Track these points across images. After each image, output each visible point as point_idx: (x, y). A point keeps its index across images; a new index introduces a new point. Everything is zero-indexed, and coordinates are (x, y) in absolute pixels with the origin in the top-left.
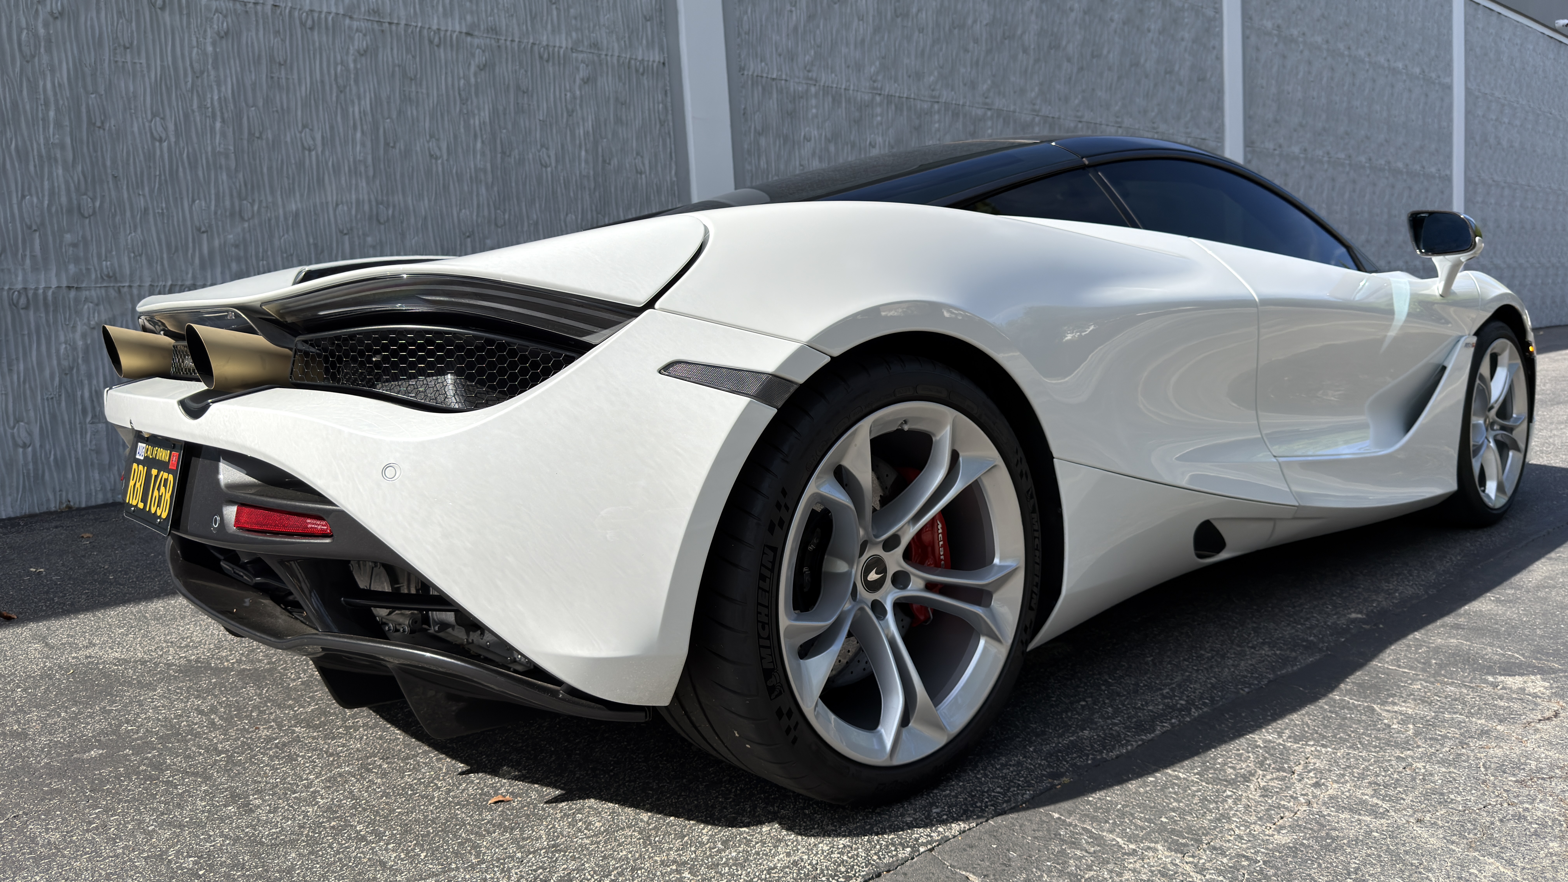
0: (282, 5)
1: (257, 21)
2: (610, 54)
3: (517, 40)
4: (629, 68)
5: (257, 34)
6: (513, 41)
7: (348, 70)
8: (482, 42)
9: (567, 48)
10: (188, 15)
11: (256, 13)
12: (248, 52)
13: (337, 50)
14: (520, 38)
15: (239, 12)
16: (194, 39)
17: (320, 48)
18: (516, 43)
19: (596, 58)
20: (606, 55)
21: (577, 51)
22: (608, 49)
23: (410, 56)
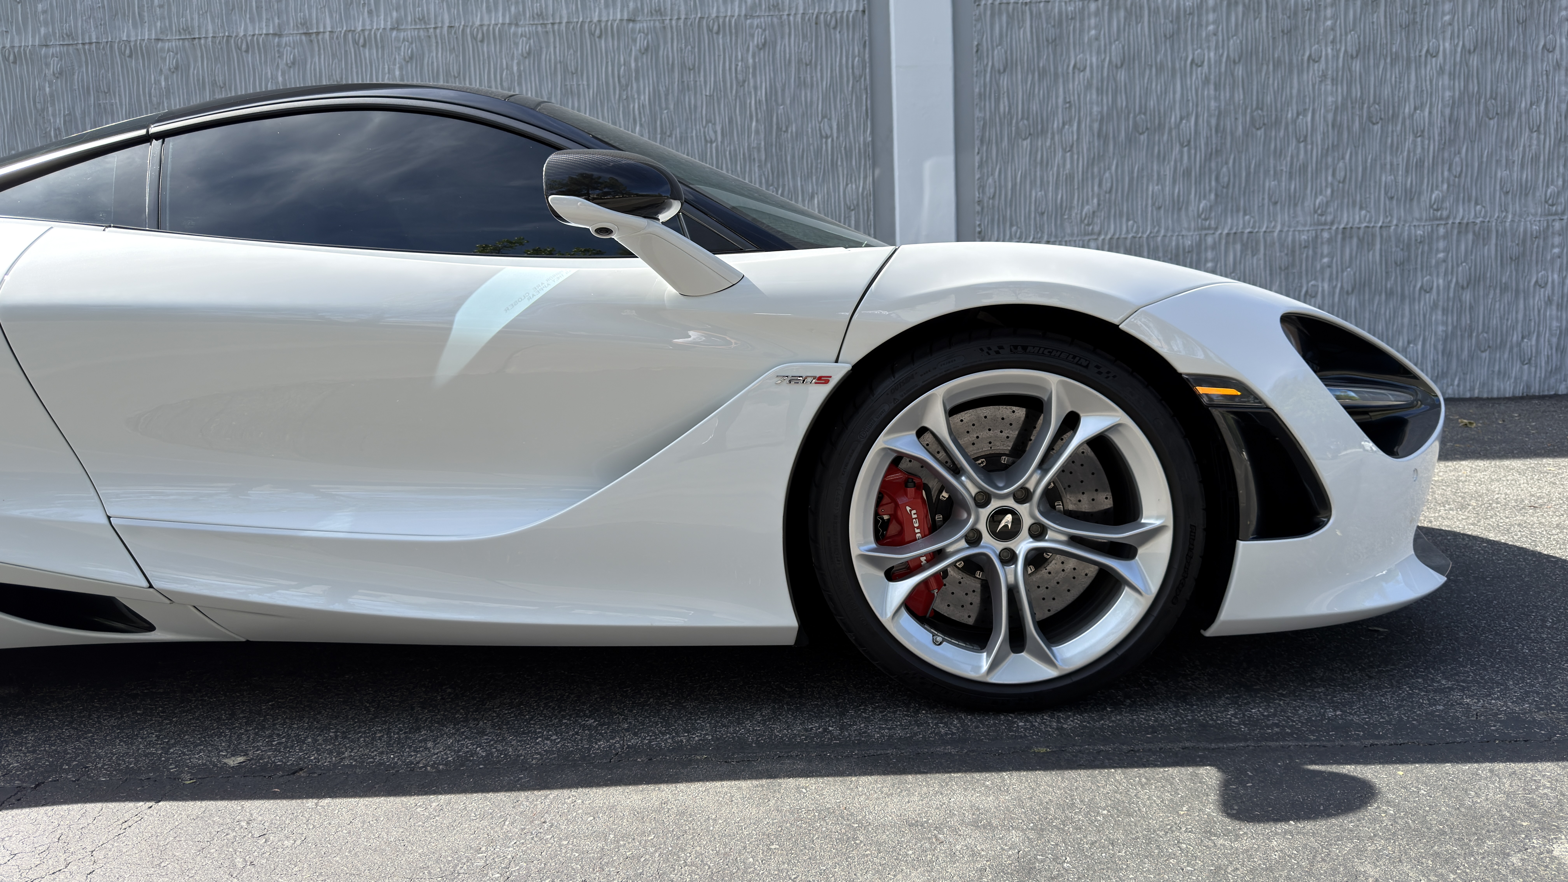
0: (457, 25)
1: (437, 43)
2: (793, 12)
3: (683, 17)
4: (816, 24)
5: (437, 54)
6: (679, 19)
7: (512, 73)
8: (645, 25)
9: (739, 16)
10: (383, 47)
11: (436, 36)
12: (428, 71)
13: (504, 57)
14: (687, 14)
15: (423, 37)
16: (386, 66)
17: (489, 58)
18: (682, 21)
19: (775, 20)
20: (789, 15)
21: (752, 17)
22: (790, 9)
23: (572, 51)
